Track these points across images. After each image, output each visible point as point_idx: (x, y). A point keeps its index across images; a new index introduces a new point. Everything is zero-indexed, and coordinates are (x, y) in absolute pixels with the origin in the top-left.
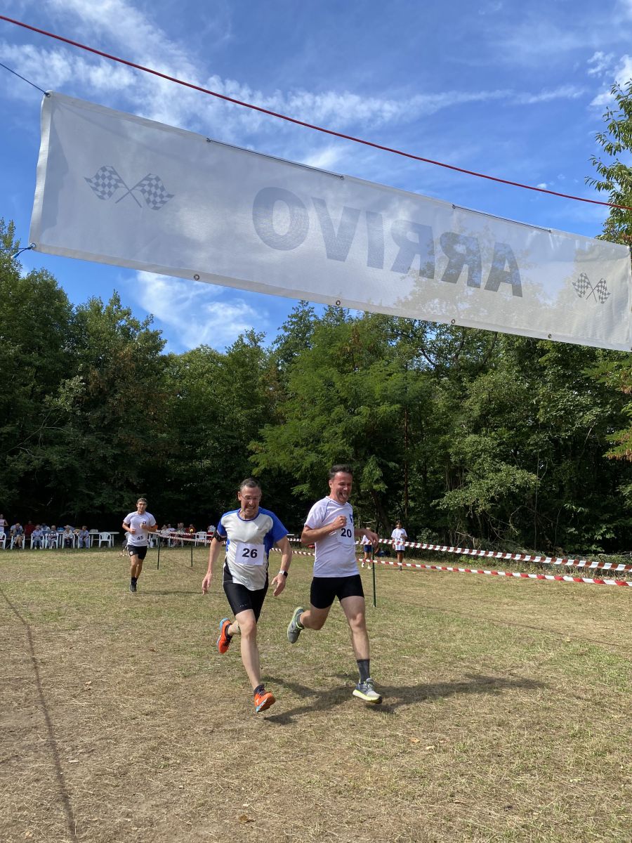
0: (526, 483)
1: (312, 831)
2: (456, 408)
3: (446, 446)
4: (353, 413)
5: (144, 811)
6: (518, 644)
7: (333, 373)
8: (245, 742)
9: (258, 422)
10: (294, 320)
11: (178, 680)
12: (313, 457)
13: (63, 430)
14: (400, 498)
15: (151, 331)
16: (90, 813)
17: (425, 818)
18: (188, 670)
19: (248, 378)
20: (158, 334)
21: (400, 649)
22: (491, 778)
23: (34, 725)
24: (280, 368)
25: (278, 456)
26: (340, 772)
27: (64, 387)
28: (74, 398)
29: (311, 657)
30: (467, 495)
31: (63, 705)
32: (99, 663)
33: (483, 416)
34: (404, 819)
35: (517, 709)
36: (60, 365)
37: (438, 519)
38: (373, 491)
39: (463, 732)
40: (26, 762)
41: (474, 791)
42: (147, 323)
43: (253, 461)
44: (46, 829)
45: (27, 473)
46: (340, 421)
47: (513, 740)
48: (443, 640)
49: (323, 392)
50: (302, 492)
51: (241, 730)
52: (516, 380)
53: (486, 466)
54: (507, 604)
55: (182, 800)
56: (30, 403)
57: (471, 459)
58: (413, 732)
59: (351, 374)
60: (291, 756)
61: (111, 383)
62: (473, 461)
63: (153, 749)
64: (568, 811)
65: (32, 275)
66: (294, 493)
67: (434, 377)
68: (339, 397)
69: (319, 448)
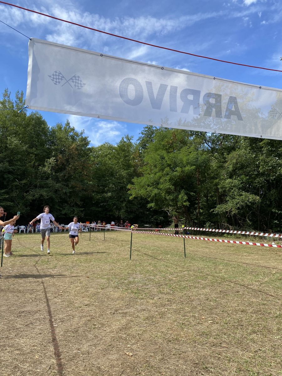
0: (254, 200)
1: (158, 358)
2: (221, 167)
3: (217, 184)
4: (173, 171)
5: (85, 348)
6: (251, 275)
7: (164, 153)
8: (128, 318)
9: (131, 176)
10: (146, 129)
11: (99, 291)
12: (156, 191)
13: (47, 181)
14: (196, 209)
15: (84, 137)
16: (63, 348)
17: (208, 353)
18: (103, 286)
19: (126, 156)
20: (87, 138)
21: (197, 276)
22: (238, 336)
23: (39, 310)
24: (140, 151)
25: (140, 191)
26: (170, 332)
27: (47, 163)
28: (52, 167)
29: (157, 280)
30: (227, 206)
31: (51, 301)
32: (65, 283)
33: (234, 171)
34: (198, 353)
35: (250, 305)
36: (45, 153)
37: (213, 218)
38: (184, 205)
39: (226, 314)
40: (36, 326)
41: (230, 342)
42: (82, 133)
43: (129, 193)
44: (45, 355)
45: (33, 201)
46: (168, 174)
47: (248, 318)
48: (216, 273)
49: (160, 162)
50: (152, 206)
51: (126, 313)
52: (249, 153)
53: (236, 193)
54: (246, 256)
55: (101, 343)
56: (33, 170)
57: (229, 190)
58: (202, 315)
59: (172, 153)
60: (148, 325)
61: (67, 160)
62: (229, 191)
63: (89, 320)
64: (274, 351)
65: (32, 114)
66: (148, 207)
67: (211, 153)
68: (167, 164)
69: (159, 187)
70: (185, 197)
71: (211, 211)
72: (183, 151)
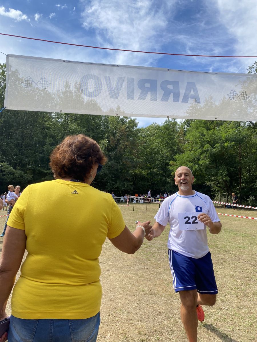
4: (213, 147)
7: (204, 130)
12: (196, 167)
15: (132, 119)
20: (135, 120)
24: (185, 130)
38: (224, 180)
42: (130, 116)
43: (171, 169)
46: (208, 151)
49: (200, 139)
67: (253, 129)
68: (207, 141)
69: (199, 163)
70: (225, 172)
71: (251, 185)
72: (223, 128)
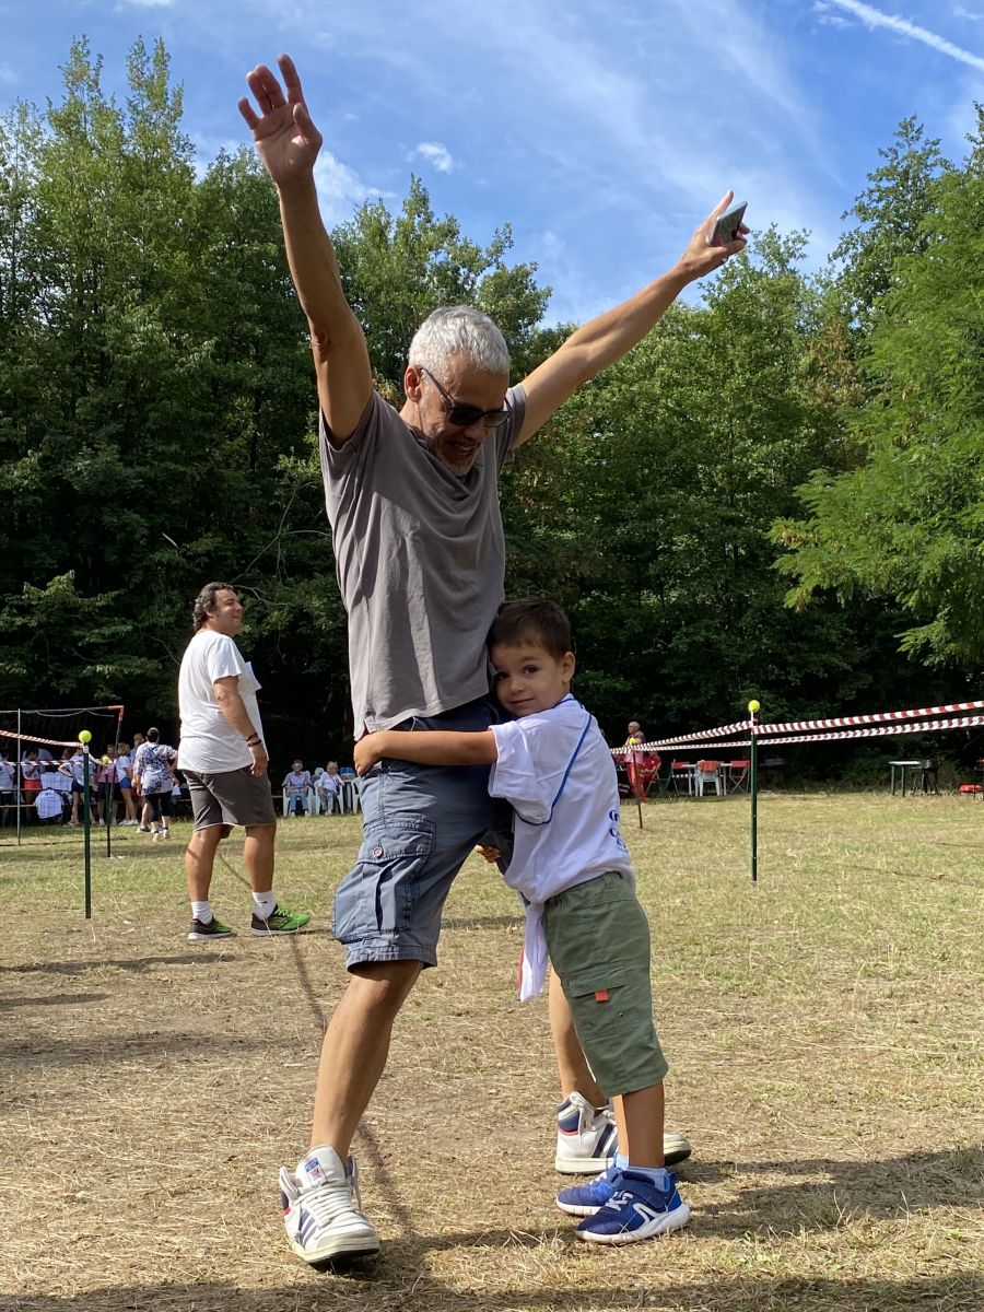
10: (885, 184)
15: (510, 268)
20: (528, 274)
24: (855, 325)
42: (499, 250)
43: (785, 571)
50: (928, 642)
65: (220, 168)
66: (903, 648)
